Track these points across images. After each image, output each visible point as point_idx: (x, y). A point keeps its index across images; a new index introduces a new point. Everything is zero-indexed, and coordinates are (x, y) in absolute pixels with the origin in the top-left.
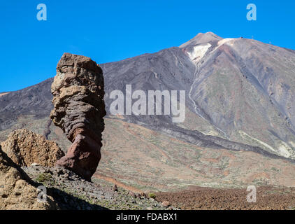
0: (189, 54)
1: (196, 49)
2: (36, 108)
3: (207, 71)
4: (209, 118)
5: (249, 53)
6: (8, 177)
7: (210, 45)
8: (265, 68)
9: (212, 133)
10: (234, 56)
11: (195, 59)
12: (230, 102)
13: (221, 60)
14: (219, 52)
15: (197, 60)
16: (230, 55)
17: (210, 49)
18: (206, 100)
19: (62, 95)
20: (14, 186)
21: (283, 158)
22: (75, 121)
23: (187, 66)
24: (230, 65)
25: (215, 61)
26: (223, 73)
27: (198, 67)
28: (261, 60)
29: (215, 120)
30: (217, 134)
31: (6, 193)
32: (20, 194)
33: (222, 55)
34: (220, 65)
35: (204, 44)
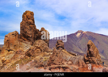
0: (76, 35)
1: (78, 34)
3: (80, 39)
4: (81, 49)
5: (90, 35)
9: (82, 52)
10: (86, 35)
11: (78, 36)
14: (83, 34)
18: (80, 45)
23: (76, 38)
24: (85, 37)
25: (82, 36)
27: (78, 38)
28: (92, 36)
29: (82, 49)
30: (83, 52)
33: (84, 35)
35: (80, 33)
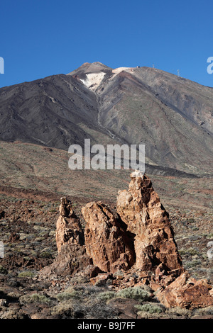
0: (83, 81)
1: (88, 76)
3: (113, 98)
5: (157, 81)
7: (105, 74)
8: (183, 96)
10: (141, 83)
11: (92, 86)
12: (156, 131)
13: (128, 86)
15: (94, 88)
16: (135, 81)
18: (124, 128)
23: (85, 93)
24: (141, 91)
25: (120, 87)
26: (136, 99)
27: (98, 94)
28: (174, 88)
33: (126, 81)
34: (129, 91)
35: (97, 72)
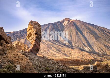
1: (64, 22)
2: (22, 36)
3: (67, 28)
5: (78, 24)
6: (16, 52)
7: (68, 21)
8: (82, 28)
12: (73, 36)
15: (65, 25)
16: (73, 24)
17: (68, 22)
19: (30, 32)
20: (18, 54)
21: (86, 51)
22: (33, 39)
24: (73, 27)
25: (69, 25)
28: (81, 26)
31: (15, 56)
32: (19, 57)
33: (71, 24)
34: (71, 27)
35: (67, 21)
